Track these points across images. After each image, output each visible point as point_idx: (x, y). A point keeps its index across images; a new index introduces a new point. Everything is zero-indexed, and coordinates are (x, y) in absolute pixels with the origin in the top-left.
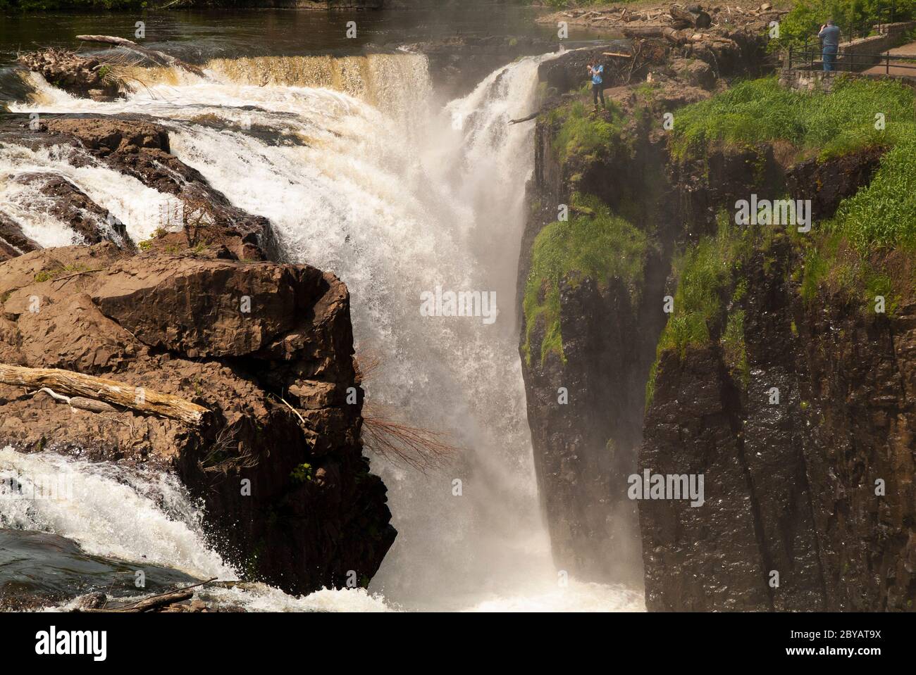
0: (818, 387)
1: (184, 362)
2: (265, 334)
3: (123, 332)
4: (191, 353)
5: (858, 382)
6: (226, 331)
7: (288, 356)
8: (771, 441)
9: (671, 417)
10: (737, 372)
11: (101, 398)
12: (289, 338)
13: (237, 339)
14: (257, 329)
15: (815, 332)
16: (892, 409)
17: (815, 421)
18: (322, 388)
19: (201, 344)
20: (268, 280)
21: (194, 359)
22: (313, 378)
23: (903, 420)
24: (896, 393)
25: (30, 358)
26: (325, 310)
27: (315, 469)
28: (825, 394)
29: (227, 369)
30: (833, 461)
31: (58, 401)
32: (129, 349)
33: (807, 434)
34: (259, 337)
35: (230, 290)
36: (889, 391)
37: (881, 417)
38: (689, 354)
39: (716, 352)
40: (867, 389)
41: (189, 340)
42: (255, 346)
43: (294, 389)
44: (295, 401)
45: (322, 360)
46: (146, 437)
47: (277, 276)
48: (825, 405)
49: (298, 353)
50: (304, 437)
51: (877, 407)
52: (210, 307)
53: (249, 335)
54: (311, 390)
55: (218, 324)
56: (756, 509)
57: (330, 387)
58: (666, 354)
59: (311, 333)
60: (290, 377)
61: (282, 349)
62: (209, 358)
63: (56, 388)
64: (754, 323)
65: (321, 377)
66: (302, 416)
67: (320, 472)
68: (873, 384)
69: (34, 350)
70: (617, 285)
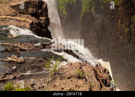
0: (107, 16)
1: (24, 15)
2: (36, 10)
3: (15, 11)
4: (25, 13)
5: (113, 15)
6: (30, 10)
7: (39, 13)
8: (99, 24)
9: (85, 22)
10: (94, 15)
11: (16, 20)
12: (39, 11)
13: (32, 11)
14: (35, 9)
15: (106, 8)
16: (118, 19)
17: (106, 21)
18: (44, 18)
19: (27, 12)
20: (36, 2)
21: (26, 14)
22: (43, 16)
23: (120, 20)
24: (119, 16)
25: (2, 15)
26: (44, 7)
27: (44, 29)
28: (108, 17)
29: (31, 16)
30: (109, 27)
31: (9, 21)
32: (16, 13)
33: (105, 23)
34: (35, 11)
35: (31, 4)
36: (118, 16)
37: (116, 20)
38: (87, 12)
39: (91, 12)
40: (114, 16)
41: (25, 11)
42: (35, 12)
43: (40, 18)
44: (40, 20)
45: (44, 14)
46: (25, 25)
47: (37, 2)
48: (108, 19)
49: (41, 13)
50: (42, 25)
51: (116, 18)
52: (28, 7)
53: (34, 10)
54: (43, 18)
55: (29, 9)
56: (97, 34)
57: (45, 18)
58: (83, 13)
59: (42, 10)
60: (40, 16)
61: (38, 12)
62: (28, 14)
63: (8, 19)
64: (96, 8)
65: (44, 16)
66: (42, 22)
67: (45, 30)
68: (115, 15)
69: (2, 14)
70: (73, 3)
